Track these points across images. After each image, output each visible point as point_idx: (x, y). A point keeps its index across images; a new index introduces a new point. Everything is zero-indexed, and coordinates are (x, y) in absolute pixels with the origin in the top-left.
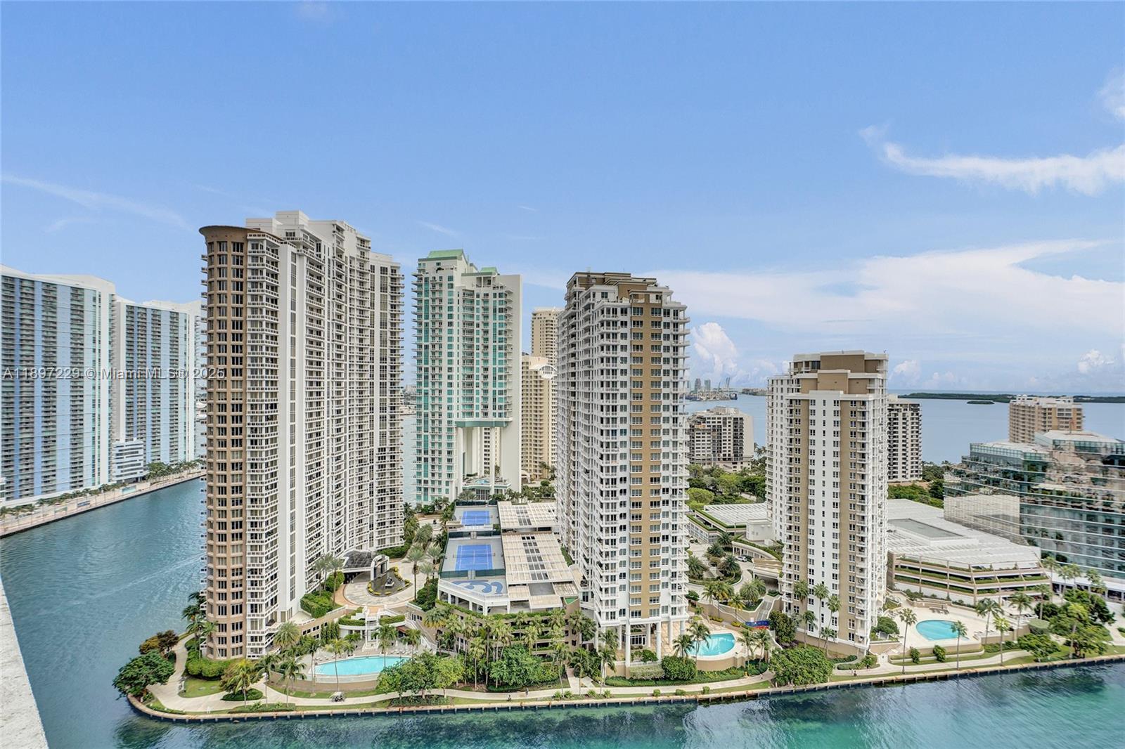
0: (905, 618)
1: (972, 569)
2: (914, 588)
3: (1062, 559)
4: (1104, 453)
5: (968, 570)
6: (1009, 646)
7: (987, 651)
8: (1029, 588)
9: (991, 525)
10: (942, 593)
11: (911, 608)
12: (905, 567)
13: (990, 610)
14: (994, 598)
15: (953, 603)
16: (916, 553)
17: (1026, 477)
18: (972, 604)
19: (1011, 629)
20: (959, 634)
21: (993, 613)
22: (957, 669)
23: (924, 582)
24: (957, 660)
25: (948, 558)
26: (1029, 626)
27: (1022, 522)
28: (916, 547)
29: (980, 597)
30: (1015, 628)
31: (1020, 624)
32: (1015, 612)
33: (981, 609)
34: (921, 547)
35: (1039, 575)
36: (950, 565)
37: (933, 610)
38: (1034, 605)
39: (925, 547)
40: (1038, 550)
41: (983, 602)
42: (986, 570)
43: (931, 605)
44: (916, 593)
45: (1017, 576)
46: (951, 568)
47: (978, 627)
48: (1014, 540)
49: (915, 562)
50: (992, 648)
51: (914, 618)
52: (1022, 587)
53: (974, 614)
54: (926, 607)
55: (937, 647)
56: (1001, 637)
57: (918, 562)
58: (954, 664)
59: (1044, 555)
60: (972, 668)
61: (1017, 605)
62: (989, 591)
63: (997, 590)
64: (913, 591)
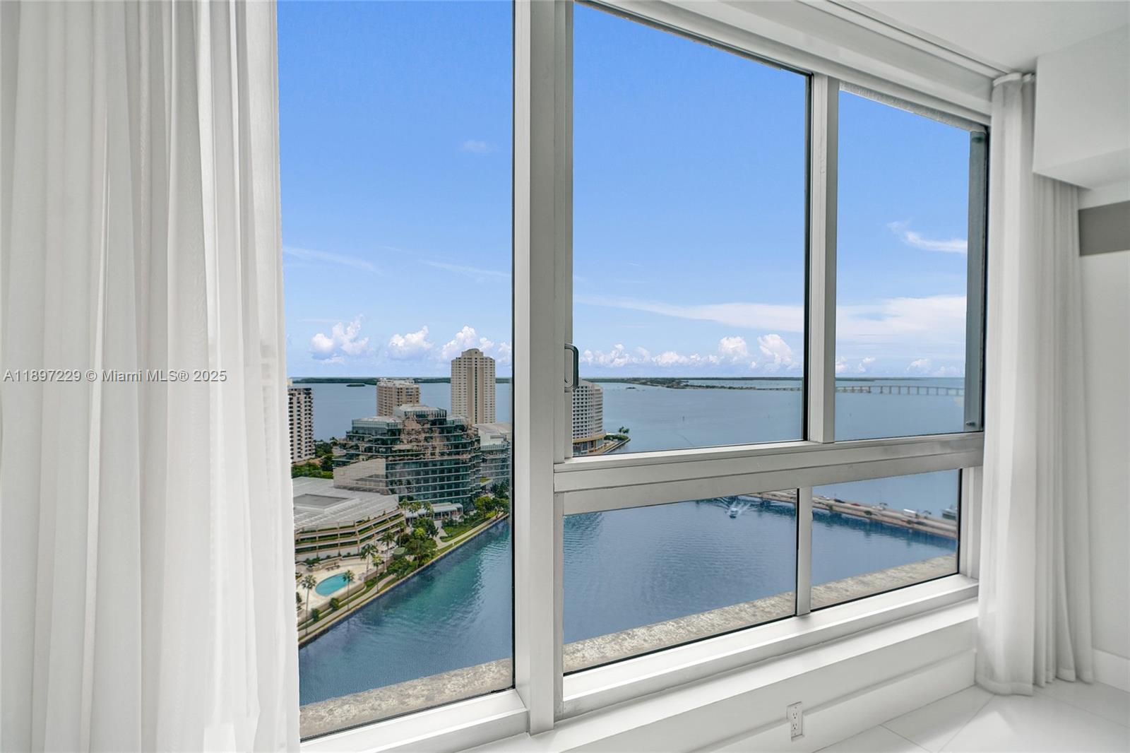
0: (307, 585)
1: (356, 524)
2: (312, 556)
3: (410, 498)
4: (431, 418)
5: (353, 526)
6: (382, 576)
7: (368, 586)
8: (393, 527)
9: (368, 485)
10: (334, 552)
11: (311, 574)
12: (304, 539)
13: (369, 553)
14: (371, 542)
15: (344, 557)
16: (314, 523)
17: (389, 442)
18: (356, 553)
19: (383, 562)
20: (349, 581)
21: (372, 554)
22: (347, 611)
23: (320, 547)
24: (347, 603)
25: (338, 520)
26: (393, 555)
27: (387, 477)
28: (313, 518)
29: (363, 545)
30: (385, 561)
31: (386, 557)
32: (385, 548)
33: (362, 555)
34: (316, 517)
35: (398, 515)
36: (341, 526)
37: (328, 569)
38: (395, 539)
39: (320, 516)
40: (396, 496)
41: (364, 548)
42: (365, 522)
43: (327, 565)
44: (314, 559)
45: (385, 520)
46: (341, 528)
47: (360, 569)
48: (383, 493)
49: (312, 531)
50: (370, 582)
51: (314, 582)
52: (389, 528)
53: (358, 561)
54: (323, 568)
55: (333, 599)
56: (376, 572)
57: (315, 531)
58: (345, 608)
59: (401, 499)
60: (358, 605)
61: (385, 543)
62: (369, 538)
63: (373, 535)
64: (311, 559)
